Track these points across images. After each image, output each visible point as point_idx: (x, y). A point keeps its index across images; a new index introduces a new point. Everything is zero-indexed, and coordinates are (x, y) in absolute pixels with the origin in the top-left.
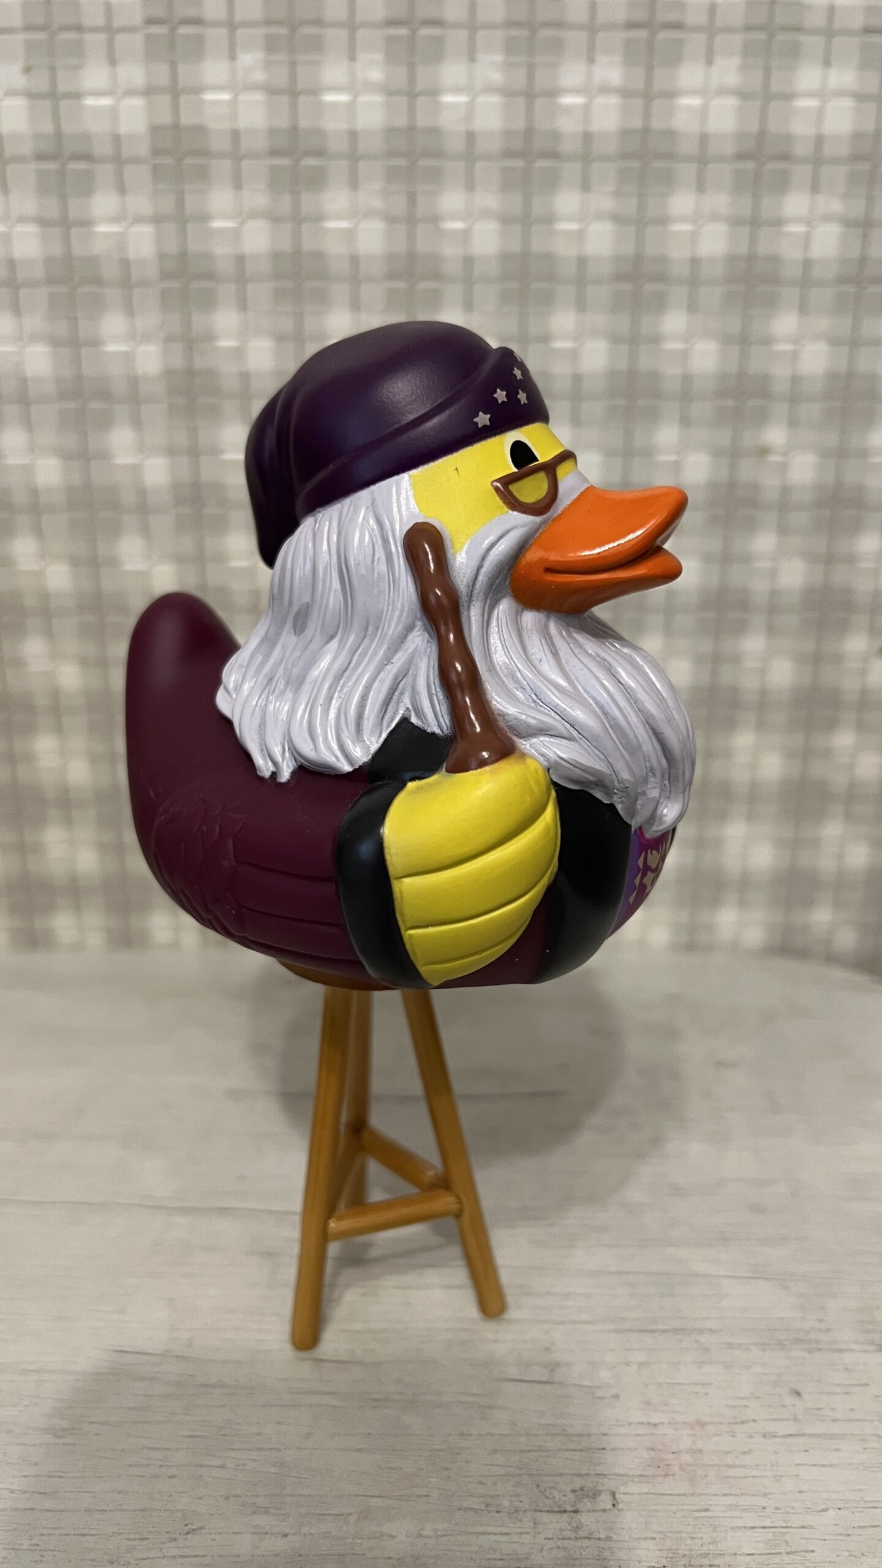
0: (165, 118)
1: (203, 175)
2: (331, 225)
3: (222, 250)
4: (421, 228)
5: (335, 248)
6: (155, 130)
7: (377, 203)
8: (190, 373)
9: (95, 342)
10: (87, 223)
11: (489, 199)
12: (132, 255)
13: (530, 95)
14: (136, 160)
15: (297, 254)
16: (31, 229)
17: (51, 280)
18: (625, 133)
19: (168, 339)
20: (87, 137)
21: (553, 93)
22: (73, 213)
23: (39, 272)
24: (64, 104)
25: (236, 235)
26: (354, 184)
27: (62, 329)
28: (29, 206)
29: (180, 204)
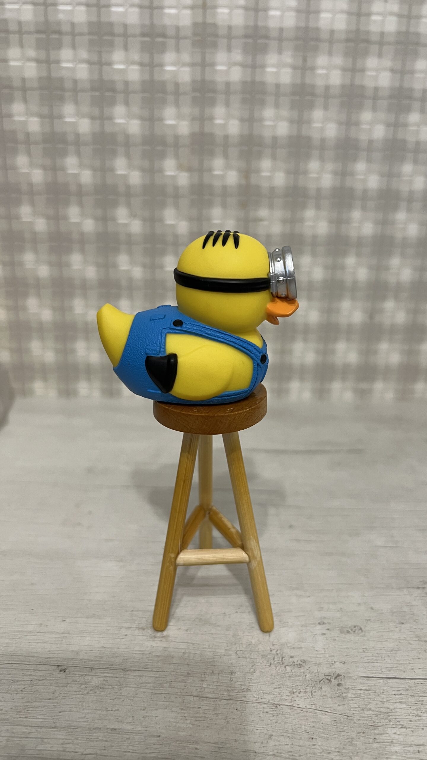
0: (200, 20)
1: (215, 45)
2: (268, 69)
3: (220, 79)
4: (308, 72)
5: (270, 80)
6: (195, 25)
7: (290, 61)
8: (202, 134)
9: (161, 119)
10: (161, 65)
11: (338, 60)
12: (180, 81)
13: (359, 15)
14: (186, 38)
15: (253, 82)
16: (137, 67)
17: (143, 91)
18: (399, 33)
19: (193, 119)
20: (164, 27)
21: (369, 14)
22: (156, 61)
23: (138, 87)
24: (156, 12)
25: (227, 73)
26: (280, 51)
28: (136, 57)
29: (203, 58)
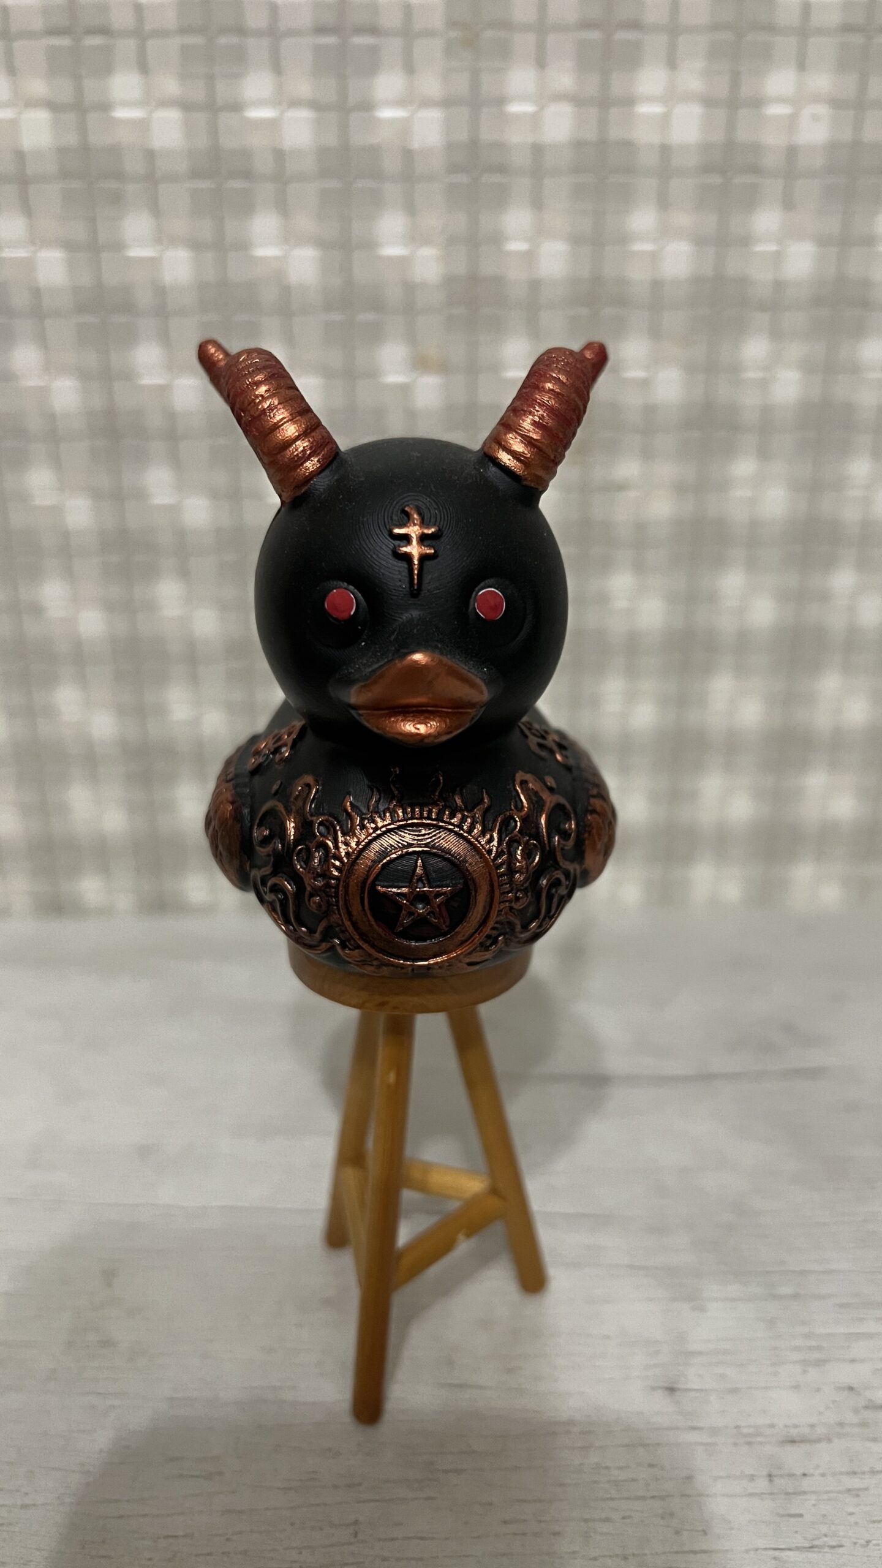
4: (743, 113)
10: (367, 106)
17: (323, 174)
19: (452, 241)
20: (375, 8)
22: (353, 95)
23: (310, 164)
25: (535, 120)
26: (672, 62)
27: (333, 230)
28: (304, 88)
29: (475, 85)
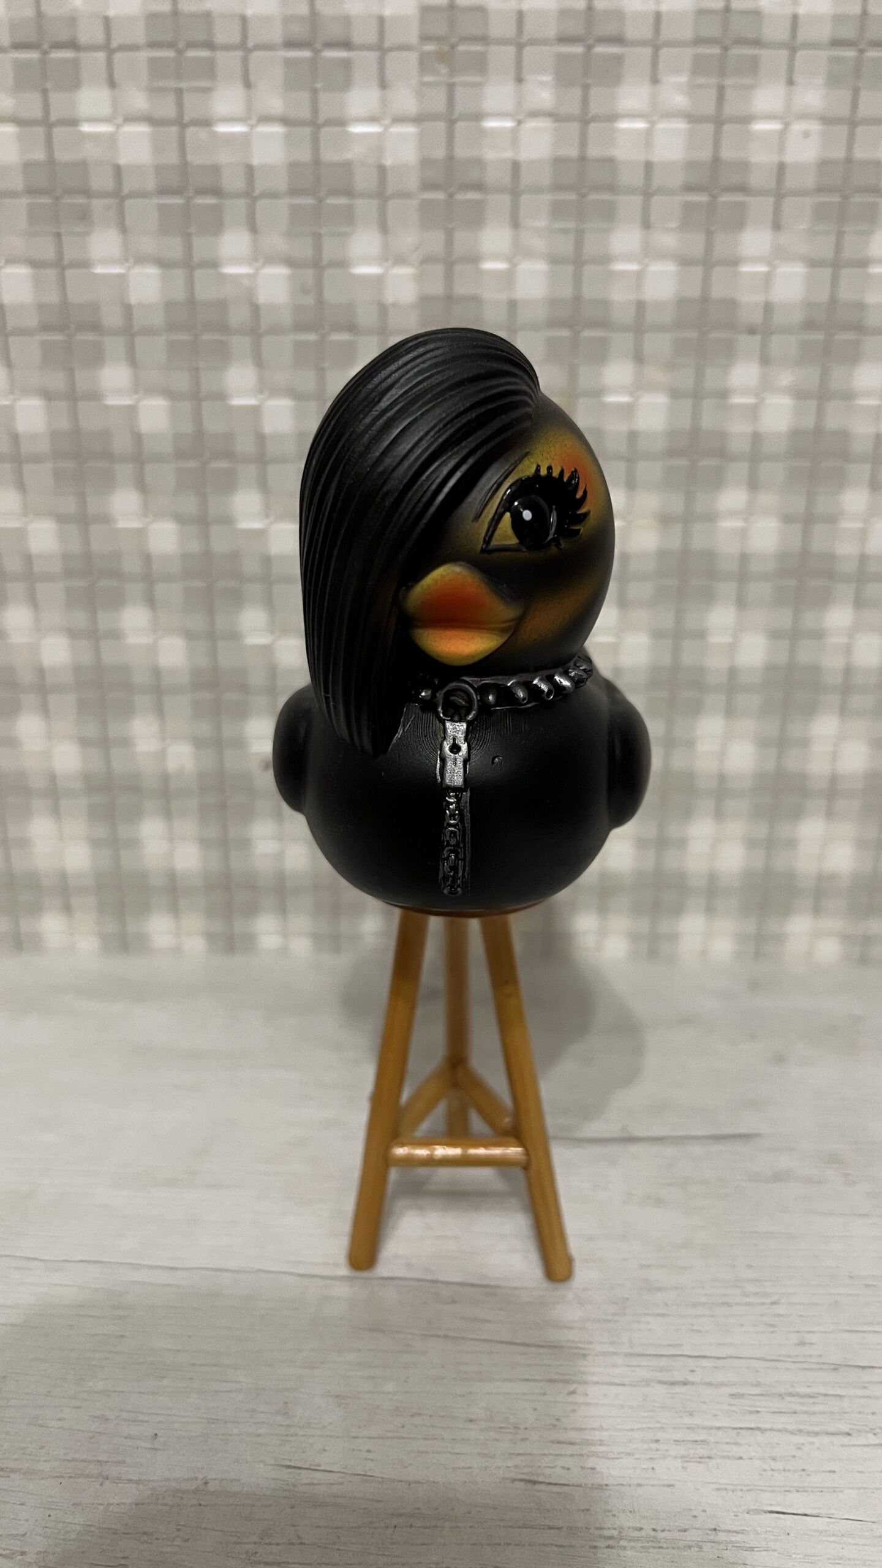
1: (480, 65)
2: (624, 125)
5: (625, 152)
7: (680, 100)
9: (343, 264)
12: (388, 162)
14: (405, 48)
16: (277, 129)
17: (293, 192)
20: (347, 20)
22: (326, 111)
23: (281, 183)
27: (304, 250)
